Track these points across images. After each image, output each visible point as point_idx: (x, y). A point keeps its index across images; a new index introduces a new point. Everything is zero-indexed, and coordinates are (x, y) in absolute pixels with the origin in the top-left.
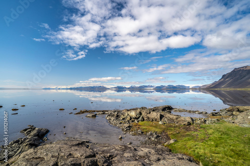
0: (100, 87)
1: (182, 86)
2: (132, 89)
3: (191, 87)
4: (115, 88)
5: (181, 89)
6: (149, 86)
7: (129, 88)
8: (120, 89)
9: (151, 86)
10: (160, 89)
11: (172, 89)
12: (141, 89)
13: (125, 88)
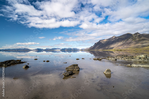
0: (25, 49)
1: (76, 48)
2: (47, 50)
3: (80, 49)
4: (35, 49)
5: (75, 50)
6: (57, 49)
7: (45, 50)
8: (39, 50)
9: (59, 49)
10: (63, 50)
11: (70, 50)
12: (53, 50)
13: (43, 49)
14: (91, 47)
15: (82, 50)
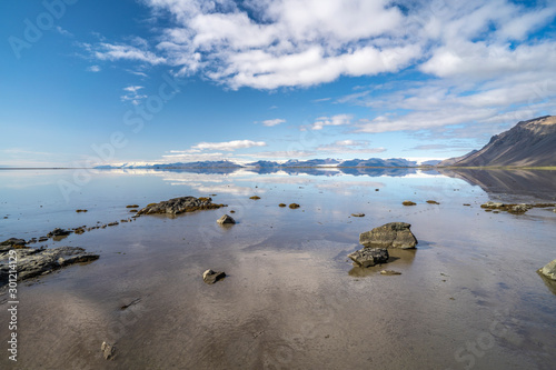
0: (222, 162)
1: (400, 160)
2: (291, 167)
3: (419, 163)
4: (253, 164)
5: (398, 167)
6: (327, 161)
7: (283, 165)
8: (263, 167)
9: (333, 161)
10: (350, 167)
11: (375, 167)
12: (311, 167)
13: (276, 164)
14: (469, 156)
15: (428, 168)
